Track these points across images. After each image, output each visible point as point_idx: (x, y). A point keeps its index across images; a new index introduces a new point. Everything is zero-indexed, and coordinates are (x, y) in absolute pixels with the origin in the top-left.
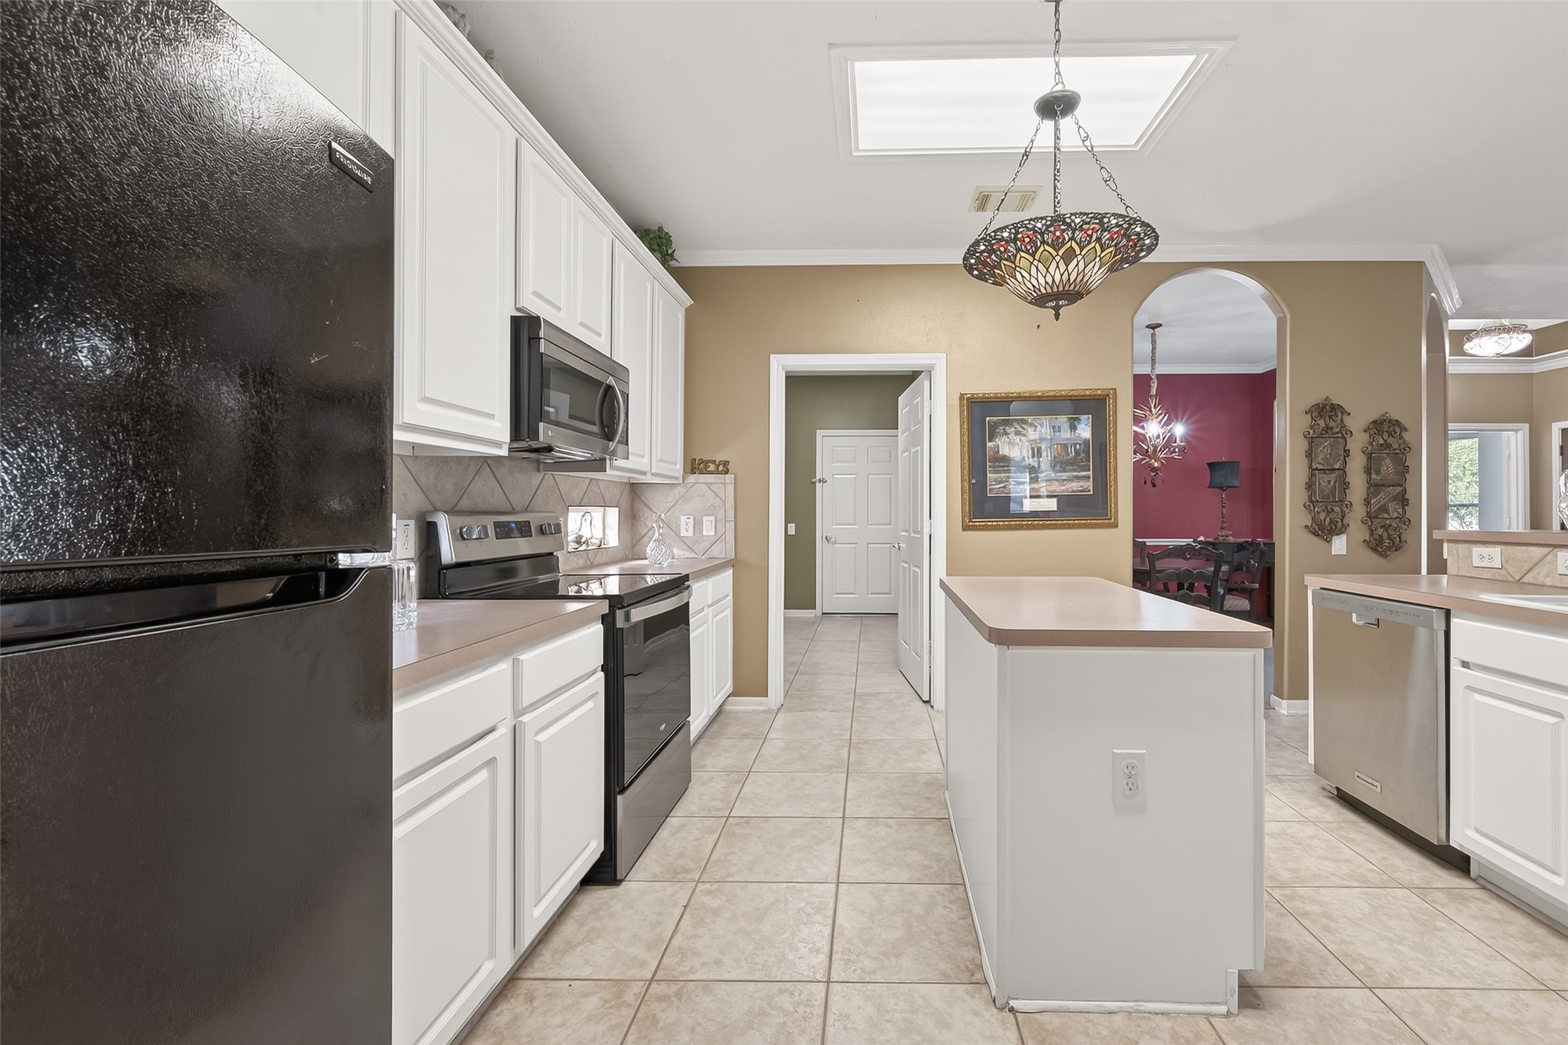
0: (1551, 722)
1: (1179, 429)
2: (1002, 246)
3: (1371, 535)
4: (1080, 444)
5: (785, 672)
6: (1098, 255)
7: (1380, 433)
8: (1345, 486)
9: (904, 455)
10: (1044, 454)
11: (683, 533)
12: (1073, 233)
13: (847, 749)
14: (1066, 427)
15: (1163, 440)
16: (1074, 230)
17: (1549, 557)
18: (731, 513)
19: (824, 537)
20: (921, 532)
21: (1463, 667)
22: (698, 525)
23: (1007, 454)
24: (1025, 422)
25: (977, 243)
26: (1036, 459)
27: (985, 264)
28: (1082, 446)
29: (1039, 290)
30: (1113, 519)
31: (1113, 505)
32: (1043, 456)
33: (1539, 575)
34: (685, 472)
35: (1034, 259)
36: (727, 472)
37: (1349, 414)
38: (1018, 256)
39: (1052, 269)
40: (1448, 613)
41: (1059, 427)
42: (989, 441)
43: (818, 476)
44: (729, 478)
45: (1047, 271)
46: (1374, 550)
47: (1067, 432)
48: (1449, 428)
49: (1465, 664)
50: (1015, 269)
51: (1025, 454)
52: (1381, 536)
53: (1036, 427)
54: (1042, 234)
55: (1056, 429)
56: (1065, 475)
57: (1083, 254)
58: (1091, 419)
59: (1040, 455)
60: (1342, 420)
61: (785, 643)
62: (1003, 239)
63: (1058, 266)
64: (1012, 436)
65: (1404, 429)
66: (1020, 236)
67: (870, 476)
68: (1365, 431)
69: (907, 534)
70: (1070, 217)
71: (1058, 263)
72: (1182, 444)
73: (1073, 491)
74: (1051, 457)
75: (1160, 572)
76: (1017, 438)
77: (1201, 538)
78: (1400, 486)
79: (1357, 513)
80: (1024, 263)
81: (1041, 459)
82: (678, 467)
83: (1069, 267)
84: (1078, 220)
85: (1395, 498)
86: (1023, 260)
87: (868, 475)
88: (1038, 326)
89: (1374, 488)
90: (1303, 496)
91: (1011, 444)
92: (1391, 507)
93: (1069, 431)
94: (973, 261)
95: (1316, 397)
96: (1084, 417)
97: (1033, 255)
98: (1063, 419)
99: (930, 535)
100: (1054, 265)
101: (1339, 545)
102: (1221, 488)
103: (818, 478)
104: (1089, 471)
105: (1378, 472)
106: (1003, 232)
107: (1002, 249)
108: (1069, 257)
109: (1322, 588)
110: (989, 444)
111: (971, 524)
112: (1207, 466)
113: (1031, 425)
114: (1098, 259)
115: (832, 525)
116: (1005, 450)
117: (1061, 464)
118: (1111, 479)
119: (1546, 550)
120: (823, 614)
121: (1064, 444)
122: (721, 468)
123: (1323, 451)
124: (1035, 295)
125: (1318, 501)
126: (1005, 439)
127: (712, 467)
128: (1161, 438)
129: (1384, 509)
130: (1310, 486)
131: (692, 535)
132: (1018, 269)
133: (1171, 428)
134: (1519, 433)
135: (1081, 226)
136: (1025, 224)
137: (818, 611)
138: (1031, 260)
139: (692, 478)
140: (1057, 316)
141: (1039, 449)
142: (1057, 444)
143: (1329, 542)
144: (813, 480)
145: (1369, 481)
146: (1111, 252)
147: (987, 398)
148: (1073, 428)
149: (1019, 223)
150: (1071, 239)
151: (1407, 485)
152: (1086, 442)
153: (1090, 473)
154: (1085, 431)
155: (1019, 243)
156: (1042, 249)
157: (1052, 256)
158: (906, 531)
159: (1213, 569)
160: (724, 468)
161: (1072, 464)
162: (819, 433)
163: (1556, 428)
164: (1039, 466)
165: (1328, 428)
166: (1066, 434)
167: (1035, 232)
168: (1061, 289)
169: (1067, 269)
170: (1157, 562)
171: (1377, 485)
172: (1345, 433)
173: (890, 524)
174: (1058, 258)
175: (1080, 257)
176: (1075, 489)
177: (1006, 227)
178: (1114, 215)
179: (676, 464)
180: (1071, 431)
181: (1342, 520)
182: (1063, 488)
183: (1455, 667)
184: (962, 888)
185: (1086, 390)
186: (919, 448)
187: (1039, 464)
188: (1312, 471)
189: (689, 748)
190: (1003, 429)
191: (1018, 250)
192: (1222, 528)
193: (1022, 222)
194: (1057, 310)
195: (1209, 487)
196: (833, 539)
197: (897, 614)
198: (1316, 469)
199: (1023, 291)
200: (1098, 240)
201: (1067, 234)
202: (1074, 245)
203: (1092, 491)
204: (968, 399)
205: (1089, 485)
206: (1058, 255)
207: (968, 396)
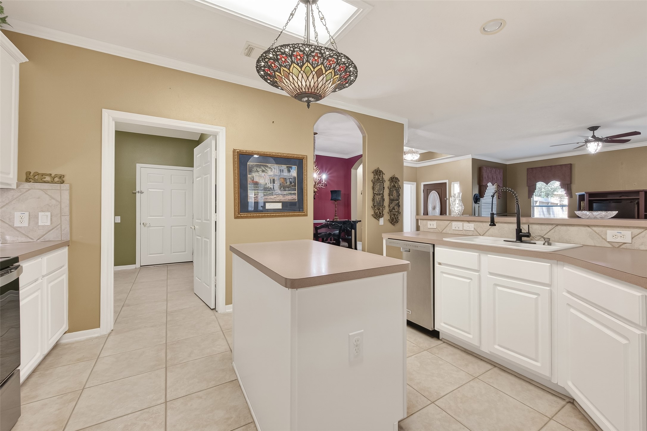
0: (468, 282)
1: (324, 177)
2: (283, 57)
3: (390, 218)
4: (292, 179)
5: (115, 307)
6: (332, 77)
7: (392, 181)
8: (383, 200)
9: (198, 179)
10: (276, 182)
11: (17, 224)
12: (323, 61)
13: (164, 351)
14: (286, 170)
15: (318, 180)
16: (324, 59)
17: (450, 223)
18: (66, 210)
19: (142, 224)
20: (210, 220)
21: (439, 265)
22: (33, 218)
23: (258, 181)
24: (267, 166)
25: (268, 52)
26: (272, 184)
27: (270, 67)
28: (293, 179)
29: (302, 89)
30: (306, 212)
31: (306, 206)
32: (275, 183)
33: (447, 230)
34: (19, 179)
35: (301, 70)
36: (63, 182)
37: (384, 174)
38: (292, 66)
39: (310, 78)
40: (434, 245)
41: (283, 170)
42: (249, 174)
43: (138, 189)
44: (65, 186)
45: (308, 79)
46: (391, 223)
47: (286, 173)
48: (404, 183)
49: (440, 264)
50: (289, 74)
51: (267, 182)
52: (393, 218)
53: (272, 169)
54: (308, 56)
55: (281, 171)
56: (285, 193)
57: (326, 74)
58: (296, 168)
59: (274, 182)
60: (382, 176)
61: (115, 287)
62: (284, 53)
63: (313, 77)
64: (260, 173)
65: (399, 181)
66: (295, 53)
67: (172, 190)
68: (389, 181)
69: (200, 221)
70: (324, 50)
71: (313, 75)
72: (325, 182)
73: (289, 200)
74: (279, 184)
75: (320, 234)
76: (263, 174)
77: (328, 220)
78: (398, 200)
79: (386, 210)
80: (295, 71)
81: (274, 184)
82: (11, 176)
83: (319, 79)
84: (327, 53)
85: (396, 205)
86: (295, 69)
87: (171, 190)
88: (273, 122)
89: (391, 201)
90: (371, 204)
91: (260, 176)
92: (396, 207)
93: (287, 173)
94: (263, 64)
95: (374, 168)
96: (293, 167)
97: (301, 67)
98: (284, 167)
99: (216, 222)
100: (311, 76)
101: (382, 221)
102: (335, 201)
103: (137, 191)
104: (296, 191)
105: (392, 196)
106: (285, 48)
107: (283, 60)
108: (319, 73)
109: (389, 239)
110: (249, 176)
111: (239, 215)
112: (330, 192)
113: (270, 168)
114: (332, 79)
115: (148, 217)
116: (256, 179)
117: (283, 187)
118: (305, 194)
119: (449, 222)
120: (141, 266)
121: (285, 178)
122: (56, 179)
123: (377, 187)
124: (299, 92)
125: (375, 205)
126: (257, 174)
127: (48, 179)
128: (317, 180)
129: (394, 208)
130: (373, 200)
131: (27, 225)
132: (291, 74)
133: (321, 176)
134: (414, 185)
135: (328, 58)
136: (300, 47)
137: (138, 265)
138: (300, 70)
139: (27, 185)
140: (308, 106)
141: (274, 180)
142: (282, 178)
143: (379, 220)
144: (134, 192)
145: (390, 199)
146: (338, 77)
147: (248, 153)
148: (289, 171)
149: (296, 44)
150: (322, 63)
151: (400, 200)
152: (295, 178)
153: (296, 192)
154: (294, 173)
155: (293, 58)
156: (306, 65)
157: (311, 71)
158: (200, 219)
159: (338, 232)
160: (61, 179)
161: (288, 187)
162: (138, 166)
163: (422, 184)
164: (273, 188)
165: (379, 179)
166: (286, 174)
167: (304, 53)
168: (313, 91)
169: (317, 80)
170: (318, 230)
171: (392, 200)
172: (383, 181)
173: (185, 216)
174: (314, 73)
175: (324, 75)
176: (290, 199)
177: (288, 45)
178: (345, 56)
179: (9, 174)
180: (288, 173)
181: (382, 212)
182: (285, 198)
183: (436, 265)
184: (253, 426)
185: (295, 154)
186: (208, 175)
187: (273, 186)
188: (374, 194)
189: (19, 387)
190: (256, 169)
191: (292, 62)
192: (335, 216)
193: (298, 44)
194: (308, 102)
195: (331, 200)
196: (148, 225)
197: (192, 262)
198: (375, 194)
199: (291, 88)
200: (334, 68)
201: (320, 60)
202: (323, 68)
203: (297, 200)
204: (238, 152)
205: (296, 197)
206: (314, 71)
207: (238, 151)
